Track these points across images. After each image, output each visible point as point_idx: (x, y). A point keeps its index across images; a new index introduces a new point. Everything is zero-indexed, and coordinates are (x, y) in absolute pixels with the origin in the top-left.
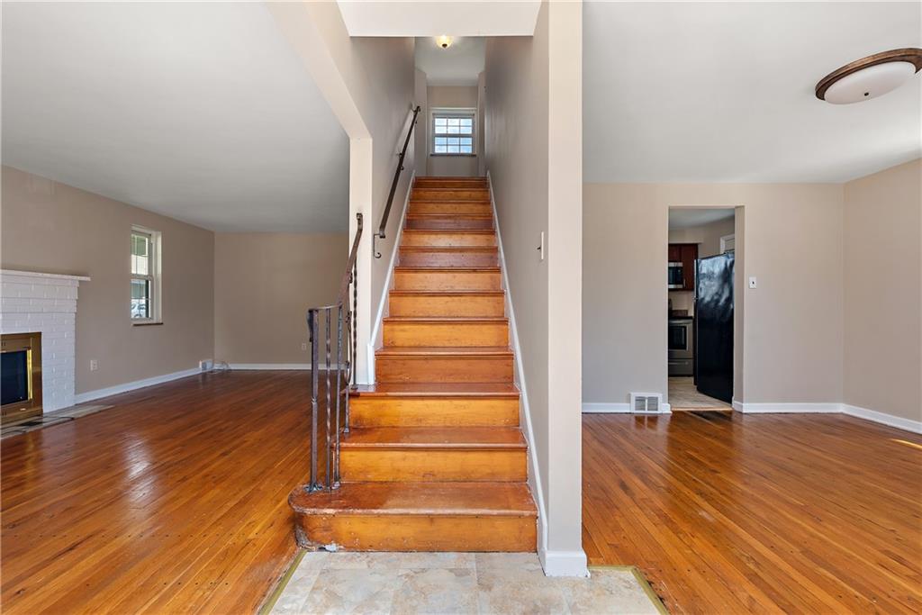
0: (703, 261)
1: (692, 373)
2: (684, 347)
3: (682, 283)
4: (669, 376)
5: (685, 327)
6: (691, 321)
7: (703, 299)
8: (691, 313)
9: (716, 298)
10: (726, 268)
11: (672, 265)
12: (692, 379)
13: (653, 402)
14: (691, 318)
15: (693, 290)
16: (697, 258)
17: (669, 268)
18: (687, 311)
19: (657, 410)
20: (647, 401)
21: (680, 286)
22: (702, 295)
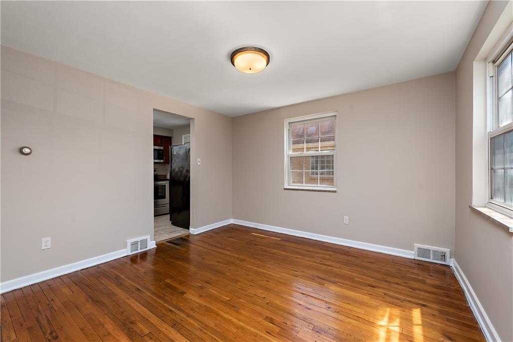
0: (174, 147)
1: (169, 212)
2: (164, 197)
3: (162, 159)
4: (155, 216)
5: (165, 185)
6: (168, 182)
7: (174, 170)
8: (168, 177)
9: (181, 169)
10: (186, 153)
11: (157, 148)
12: (168, 216)
13: (144, 242)
14: (168, 180)
15: (169, 163)
16: (171, 145)
17: (155, 150)
18: (166, 176)
19: (147, 248)
20: (139, 243)
21: (162, 161)
22: (174, 166)
